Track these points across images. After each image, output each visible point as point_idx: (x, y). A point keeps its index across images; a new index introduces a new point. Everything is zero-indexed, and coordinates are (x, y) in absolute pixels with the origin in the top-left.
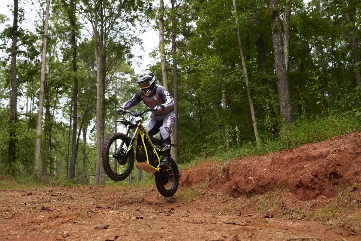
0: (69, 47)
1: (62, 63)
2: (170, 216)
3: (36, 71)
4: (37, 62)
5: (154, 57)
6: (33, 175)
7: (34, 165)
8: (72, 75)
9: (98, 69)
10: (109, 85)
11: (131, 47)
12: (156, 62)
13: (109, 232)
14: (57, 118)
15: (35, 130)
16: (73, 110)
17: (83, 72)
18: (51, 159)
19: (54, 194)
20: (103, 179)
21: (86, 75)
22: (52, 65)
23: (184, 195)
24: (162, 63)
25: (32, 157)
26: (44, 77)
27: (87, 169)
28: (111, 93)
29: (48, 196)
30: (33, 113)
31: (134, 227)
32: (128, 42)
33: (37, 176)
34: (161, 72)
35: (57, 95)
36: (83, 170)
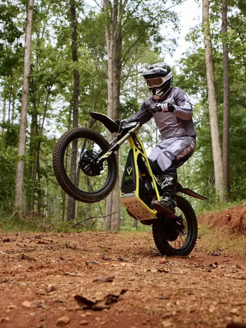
0: (66, 25)
1: (55, 50)
2: (211, 272)
3: (16, 60)
4: (19, 47)
5: (194, 40)
6: (13, 215)
7: (14, 200)
8: (71, 66)
9: (110, 58)
10: (126, 82)
11: (160, 26)
12: (197, 48)
13: (114, 286)
14: (49, 131)
15: (16, 149)
16: (72, 119)
17: (87, 63)
18: (39, 192)
19: (42, 241)
20: (116, 222)
21: (92, 67)
22: (41, 51)
23: (235, 245)
24: (206, 49)
25: (12, 188)
26: (29, 70)
27: (93, 208)
28: (128, 94)
29: (33, 244)
30: (13, 123)
31: (152, 281)
32: (155, 18)
33: (19, 216)
34: (204, 64)
35: (48, 96)
36: (87, 209)
